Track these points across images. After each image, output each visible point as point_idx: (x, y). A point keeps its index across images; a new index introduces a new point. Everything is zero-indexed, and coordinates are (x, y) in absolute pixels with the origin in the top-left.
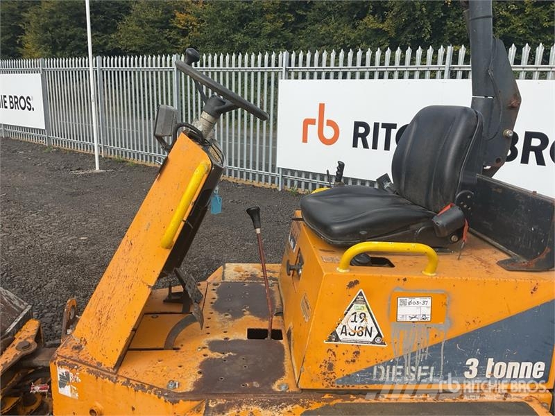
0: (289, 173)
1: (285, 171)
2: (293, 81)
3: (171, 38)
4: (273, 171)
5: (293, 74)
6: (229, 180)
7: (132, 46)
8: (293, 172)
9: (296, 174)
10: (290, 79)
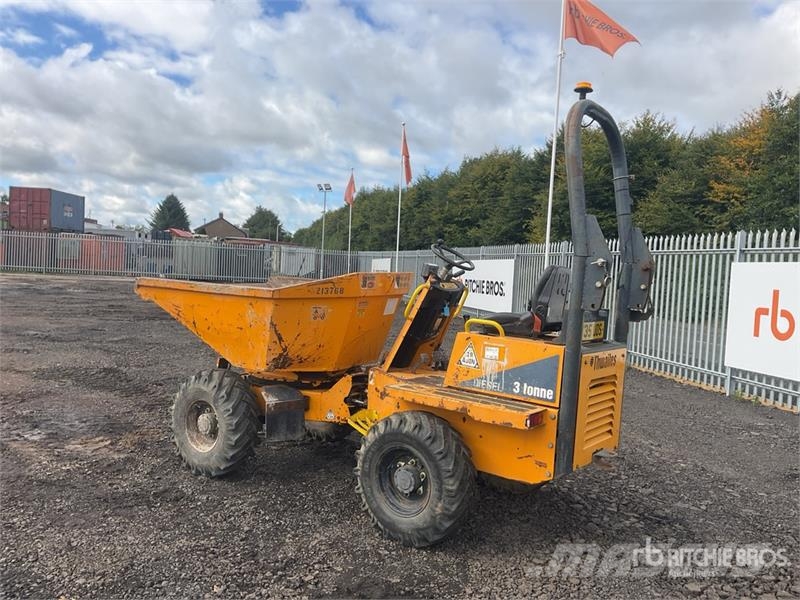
0: (740, 375)
1: (734, 371)
2: (748, 263)
3: (705, 216)
4: (723, 371)
5: (749, 256)
6: (676, 380)
7: (652, 227)
8: (745, 373)
9: (748, 376)
10: (745, 261)
